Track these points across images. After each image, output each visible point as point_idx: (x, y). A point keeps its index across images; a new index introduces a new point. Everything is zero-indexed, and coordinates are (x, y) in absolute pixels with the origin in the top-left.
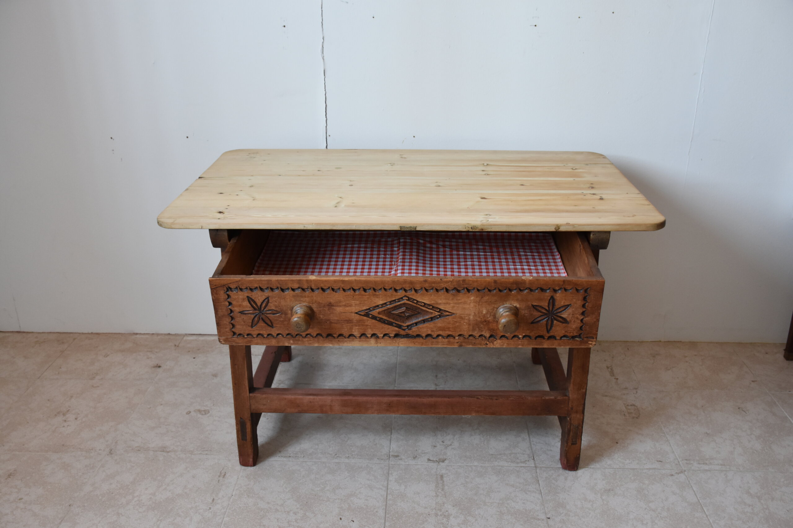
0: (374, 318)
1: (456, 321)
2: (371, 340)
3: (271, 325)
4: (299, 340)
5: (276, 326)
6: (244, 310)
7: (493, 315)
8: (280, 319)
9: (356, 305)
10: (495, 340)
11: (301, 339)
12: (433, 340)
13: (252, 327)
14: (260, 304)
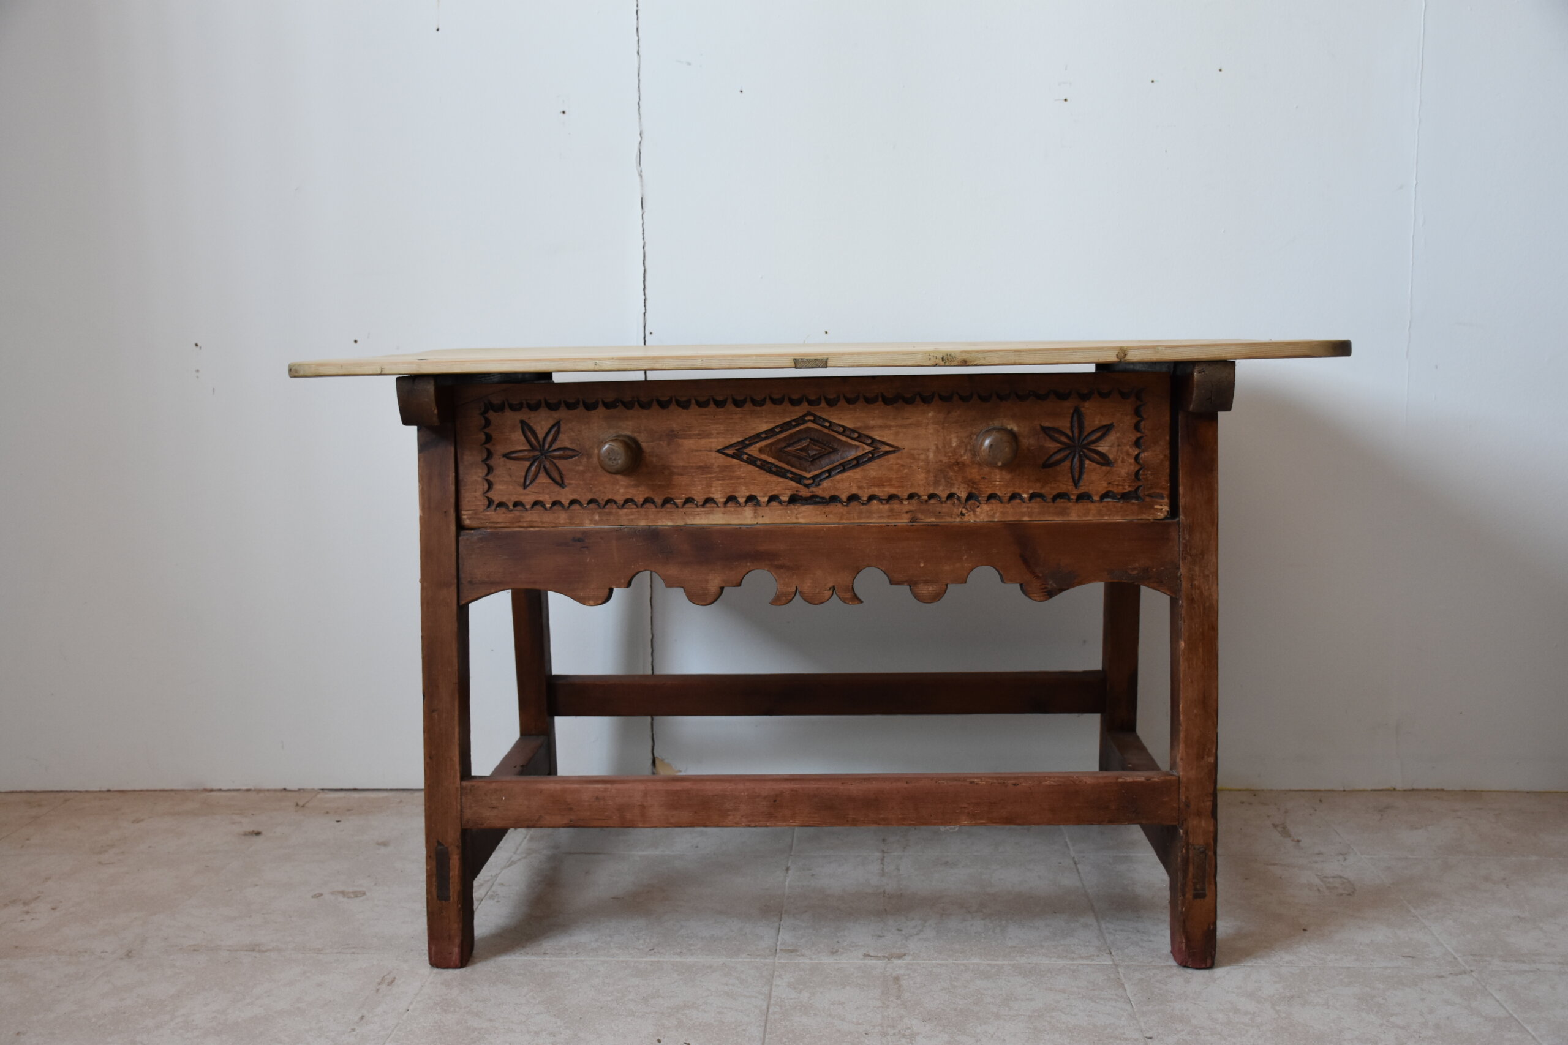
0: (752, 461)
1: (902, 463)
2: (745, 510)
3: (560, 482)
4: (610, 513)
5: (570, 484)
6: (513, 450)
7: (971, 450)
8: (577, 468)
9: (718, 433)
10: (978, 504)
11: (614, 511)
12: (862, 507)
13: (525, 486)
14: (543, 436)
